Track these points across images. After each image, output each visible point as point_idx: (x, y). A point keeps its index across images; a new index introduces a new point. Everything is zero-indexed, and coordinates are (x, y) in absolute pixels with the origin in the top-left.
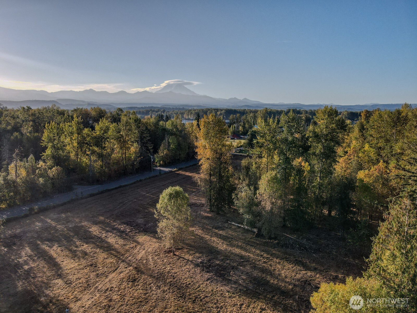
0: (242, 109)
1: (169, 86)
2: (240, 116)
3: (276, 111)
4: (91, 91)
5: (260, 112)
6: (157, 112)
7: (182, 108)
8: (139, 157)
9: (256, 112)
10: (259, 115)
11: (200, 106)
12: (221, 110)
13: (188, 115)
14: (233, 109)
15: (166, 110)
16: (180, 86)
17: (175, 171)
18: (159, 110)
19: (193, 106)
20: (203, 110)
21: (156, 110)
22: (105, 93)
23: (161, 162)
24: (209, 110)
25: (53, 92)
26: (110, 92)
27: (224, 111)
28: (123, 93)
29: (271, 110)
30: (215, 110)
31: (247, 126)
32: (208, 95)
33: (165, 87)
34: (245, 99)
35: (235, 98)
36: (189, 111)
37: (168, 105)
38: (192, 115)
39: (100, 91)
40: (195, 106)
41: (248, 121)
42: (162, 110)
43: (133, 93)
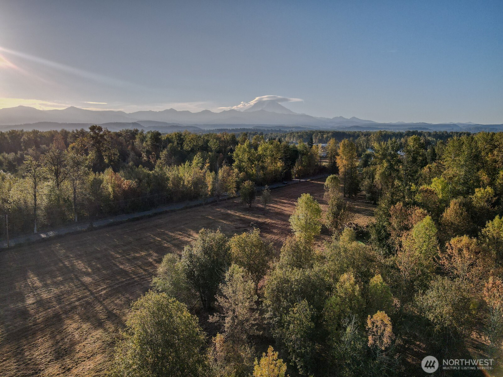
0: (351, 131)
1: (260, 103)
2: (353, 139)
3: (393, 133)
4: (172, 111)
5: (374, 135)
6: (254, 135)
7: (278, 129)
8: (284, 170)
9: (367, 135)
10: (372, 137)
11: (299, 127)
12: (328, 133)
13: (290, 138)
14: (341, 130)
15: (264, 133)
16: (273, 103)
17: (309, 181)
18: (256, 133)
19: (291, 128)
20: (306, 132)
21: (252, 132)
22: (187, 113)
23: (296, 175)
24: (314, 132)
25: (131, 112)
26: (193, 112)
27: (331, 134)
28: (206, 112)
29: (387, 132)
30: (320, 132)
31: (360, 149)
32: (307, 114)
33: (255, 104)
34: (354, 118)
35: (341, 117)
36: (291, 134)
37: (263, 127)
38: (295, 138)
39: (181, 110)
40: (293, 127)
41: (361, 145)
42: (259, 133)
43: (219, 112)
